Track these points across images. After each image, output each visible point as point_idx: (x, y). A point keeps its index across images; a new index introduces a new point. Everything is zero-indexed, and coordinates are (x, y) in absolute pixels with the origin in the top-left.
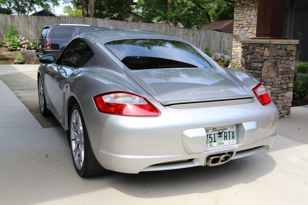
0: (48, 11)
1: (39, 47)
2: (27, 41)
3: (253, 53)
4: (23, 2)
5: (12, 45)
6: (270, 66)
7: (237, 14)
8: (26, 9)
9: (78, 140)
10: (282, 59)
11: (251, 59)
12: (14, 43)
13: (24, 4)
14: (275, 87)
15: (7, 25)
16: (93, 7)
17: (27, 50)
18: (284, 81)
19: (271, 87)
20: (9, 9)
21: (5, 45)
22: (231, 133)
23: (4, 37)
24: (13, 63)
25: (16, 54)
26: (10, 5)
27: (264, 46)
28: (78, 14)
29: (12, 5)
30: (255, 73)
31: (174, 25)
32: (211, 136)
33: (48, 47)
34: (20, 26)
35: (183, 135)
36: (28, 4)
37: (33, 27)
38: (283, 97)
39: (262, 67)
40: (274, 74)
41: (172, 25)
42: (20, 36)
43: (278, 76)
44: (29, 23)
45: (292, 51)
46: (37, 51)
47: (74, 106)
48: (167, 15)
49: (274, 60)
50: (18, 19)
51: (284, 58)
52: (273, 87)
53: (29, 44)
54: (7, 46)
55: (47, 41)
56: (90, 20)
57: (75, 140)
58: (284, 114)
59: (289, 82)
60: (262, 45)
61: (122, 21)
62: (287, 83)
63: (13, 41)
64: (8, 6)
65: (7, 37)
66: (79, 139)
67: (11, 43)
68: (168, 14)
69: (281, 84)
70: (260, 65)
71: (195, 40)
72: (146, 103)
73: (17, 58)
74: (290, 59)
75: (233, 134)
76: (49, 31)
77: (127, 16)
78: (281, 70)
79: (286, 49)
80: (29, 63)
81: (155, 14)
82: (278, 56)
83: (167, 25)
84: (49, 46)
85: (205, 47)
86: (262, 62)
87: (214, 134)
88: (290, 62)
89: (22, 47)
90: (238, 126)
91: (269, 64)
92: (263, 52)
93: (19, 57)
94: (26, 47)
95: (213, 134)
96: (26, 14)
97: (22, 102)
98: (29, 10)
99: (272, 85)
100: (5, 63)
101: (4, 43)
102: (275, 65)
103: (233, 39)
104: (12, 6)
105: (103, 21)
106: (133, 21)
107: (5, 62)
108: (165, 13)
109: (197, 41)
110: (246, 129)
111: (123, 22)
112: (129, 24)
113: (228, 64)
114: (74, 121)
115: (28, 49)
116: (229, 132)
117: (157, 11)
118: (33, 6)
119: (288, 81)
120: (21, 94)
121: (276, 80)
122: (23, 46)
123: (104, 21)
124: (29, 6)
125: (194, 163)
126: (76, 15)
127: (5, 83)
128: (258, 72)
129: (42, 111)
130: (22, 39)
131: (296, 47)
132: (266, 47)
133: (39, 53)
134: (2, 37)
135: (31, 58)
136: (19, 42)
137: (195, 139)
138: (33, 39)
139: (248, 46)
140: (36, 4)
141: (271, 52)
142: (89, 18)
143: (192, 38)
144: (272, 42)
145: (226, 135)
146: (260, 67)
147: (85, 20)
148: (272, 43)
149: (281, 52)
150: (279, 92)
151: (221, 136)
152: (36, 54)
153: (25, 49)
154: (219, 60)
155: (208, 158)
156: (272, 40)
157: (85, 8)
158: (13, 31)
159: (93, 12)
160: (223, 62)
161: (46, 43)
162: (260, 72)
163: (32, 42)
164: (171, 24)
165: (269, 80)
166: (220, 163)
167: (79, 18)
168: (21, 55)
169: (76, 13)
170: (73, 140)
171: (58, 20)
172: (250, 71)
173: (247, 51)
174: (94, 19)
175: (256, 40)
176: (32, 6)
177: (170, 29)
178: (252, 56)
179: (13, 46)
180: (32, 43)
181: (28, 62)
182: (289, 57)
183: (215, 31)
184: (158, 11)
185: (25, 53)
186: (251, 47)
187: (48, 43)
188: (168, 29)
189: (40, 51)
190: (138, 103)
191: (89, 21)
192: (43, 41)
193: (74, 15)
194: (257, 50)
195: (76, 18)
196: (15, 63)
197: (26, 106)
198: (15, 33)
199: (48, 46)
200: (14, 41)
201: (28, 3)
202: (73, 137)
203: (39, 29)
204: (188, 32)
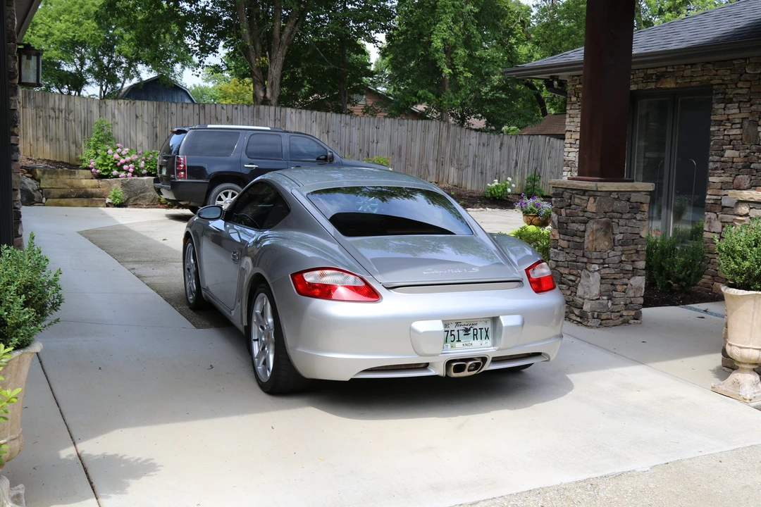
0: (169, 79)
1: (161, 172)
2: (134, 157)
3: (570, 205)
4: (112, 57)
5: (102, 165)
6: (597, 230)
7: (572, 119)
8: (119, 74)
9: (263, 339)
10: (621, 218)
11: (566, 216)
12: (105, 161)
13: (115, 62)
14: (608, 267)
15: (89, 120)
16: (277, 83)
17: (132, 176)
18: (627, 257)
19: (601, 267)
20: (80, 73)
21: (85, 165)
22: (483, 330)
23: (83, 146)
24: (102, 205)
25: (110, 184)
26: (82, 64)
27: (587, 194)
28: (240, 90)
29: (86, 64)
30: (573, 241)
31: (459, 122)
32: (453, 333)
33: (182, 173)
34: (117, 124)
35: (411, 329)
36: (123, 63)
37: (146, 125)
38: (625, 287)
39: (584, 231)
40: (607, 243)
41: (453, 122)
42: (118, 145)
43: (615, 247)
44: (137, 117)
45: (641, 203)
46: (156, 181)
47: (261, 287)
48: (441, 101)
49: (605, 219)
50: (113, 107)
51: (624, 216)
52: (604, 268)
53: (138, 164)
54: (90, 166)
55: (180, 160)
56: (270, 111)
57: (257, 340)
58: (628, 318)
59: (637, 259)
60: (584, 192)
61: (341, 113)
62: (633, 261)
63: (104, 158)
64: (78, 67)
65: (89, 146)
66: (265, 337)
67: (99, 160)
68: (445, 100)
69: (621, 262)
70: (582, 228)
71: (506, 158)
72: (363, 284)
73: (112, 193)
74: (638, 218)
75: (487, 332)
76: (185, 139)
77: (351, 101)
78: (619, 237)
79: (628, 200)
80: (135, 205)
81: (414, 99)
82: (613, 211)
83: (442, 123)
84: (184, 171)
85: (529, 175)
86: (585, 223)
87: (458, 331)
88: (638, 223)
89: (123, 170)
90: (495, 320)
91: (595, 226)
92: (585, 205)
93: (116, 191)
94: (131, 170)
95: (456, 330)
96: (119, 85)
97: (148, 285)
98: (125, 78)
99: (603, 264)
100: (85, 203)
101: (83, 161)
102: (608, 228)
103: (565, 168)
104: (86, 67)
105: (298, 115)
106: (367, 110)
107: (85, 201)
108: (438, 96)
109: (511, 160)
110: (504, 324)
111: (343, 116)
112: (355, 121)
113: (547, 219)
114: (258, 311)
115: (134, 174)
116: (481, 329)
117: (420, 92)
118: (135, 67)
119: (634, 258)
120: (142, 270)
121: (610, 255)
122: (125, 167)
123: (300, 113)
124: (126, 67)
125: (430, 371)
126: (234, 90)
127: (102, 247)
128: (578, 240)
129: (191, 302)
130: (124, 153)
131: (649, 197)
132: (591, 196)
133: (160, 184)
134: (78, 146)
135: (141, 195)
136: (115, 160)
137: (428, 334)
138: (146, 153)
139: (563, 193)
140: (142, 63)
141: (599, 205)
142: (267, 107)
143: (497, 153)
144: (600, 187)
145: (475, 333)
146: (582, 232)
147: (258, 111)
148: (599, 189)
149: (617, 205)
150: (617, 276)
151: (468, 334)
152: (155, 187)
153: (129, 174)
154: (530, 213)
155: (449, 363)
156: (600, 184)
157: (260, 84)
158: (103, 133)
159: (277, 94)
160: (537, 215)
161: (179, 164)
162: (582, 241)
163: (144, 158)
164: (451, 120)
165: (595, 255)
166: (465, 373)
167: (245, 107)
168: (119, 188)
169: (235, 88)
170: (255, 340)
171: (201, 111)
172: (567, 237)
173: (560, 201)
174: (278, 109)
175: (575, 182)
176: (133, 66)
177: (448, 132)
178: (568, 211)
179: (103, 168)
180: (143, 162)
181: (134, 203)
182: (635, 214)
183: (552, 139)
184: (423, 94)
185: (128, 182)
186: (566, 195)
187: (182, 166)
188: (444, 135)
189: (164, 181)
190: (352, 284)
191: (266, 113)
192: (171, 159)
193: (231, 91)
194: (577, 201)
195: (239, 107)
196: (108, 205)
197: (157, 292)
198: (107, 139)
199: (182, 171)
200: (105, 156)
201: (124, 60)
202: (255, 336)
203: (158, 129)
204: (489, 139)
